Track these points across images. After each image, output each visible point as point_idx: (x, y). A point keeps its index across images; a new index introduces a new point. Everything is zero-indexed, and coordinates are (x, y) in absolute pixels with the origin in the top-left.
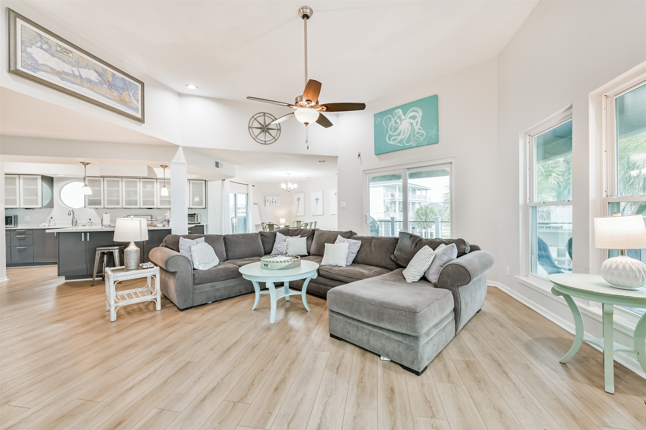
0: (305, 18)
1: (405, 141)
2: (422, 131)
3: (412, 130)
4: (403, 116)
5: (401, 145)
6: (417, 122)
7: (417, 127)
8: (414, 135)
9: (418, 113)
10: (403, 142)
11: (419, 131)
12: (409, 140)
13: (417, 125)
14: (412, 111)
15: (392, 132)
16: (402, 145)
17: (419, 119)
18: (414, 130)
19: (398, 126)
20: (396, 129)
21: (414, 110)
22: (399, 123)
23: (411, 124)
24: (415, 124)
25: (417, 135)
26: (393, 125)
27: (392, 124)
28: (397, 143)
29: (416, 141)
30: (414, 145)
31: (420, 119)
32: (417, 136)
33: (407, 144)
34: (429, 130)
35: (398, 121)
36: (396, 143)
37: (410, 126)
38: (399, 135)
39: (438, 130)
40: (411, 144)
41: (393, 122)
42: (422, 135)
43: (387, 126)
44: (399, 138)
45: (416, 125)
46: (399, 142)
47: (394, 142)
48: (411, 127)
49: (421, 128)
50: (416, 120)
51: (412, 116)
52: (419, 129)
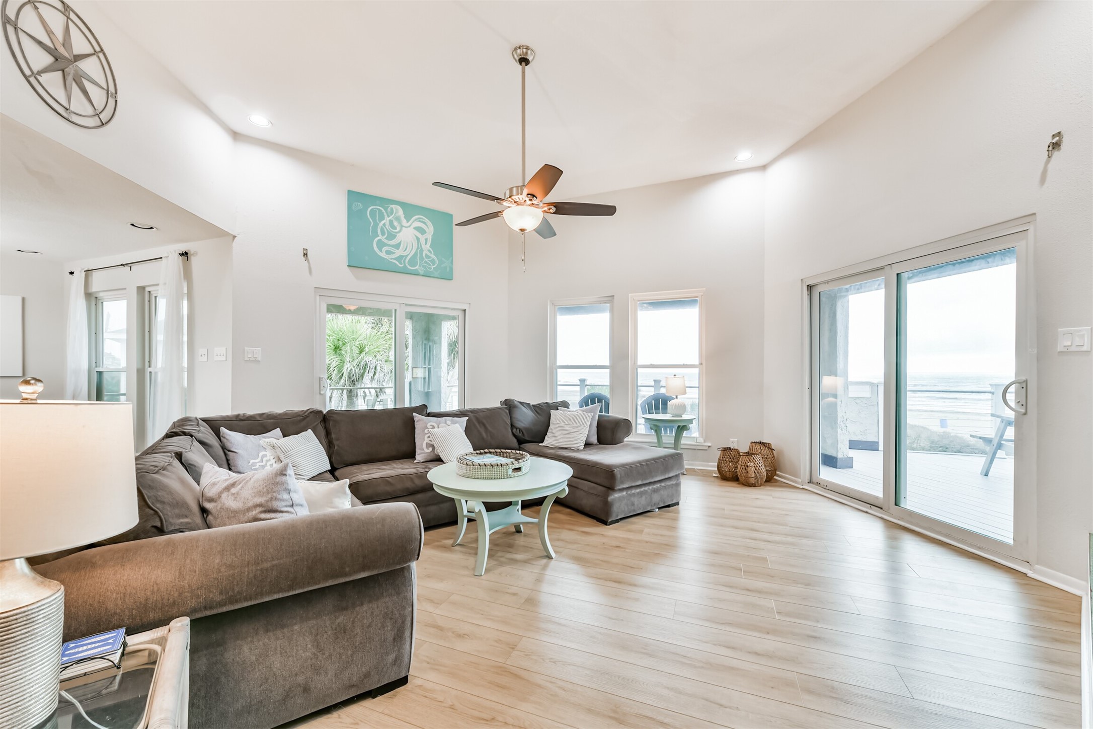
0: (523, 64)
1: (407, 261)
2: (433, 256)
3: (418, 248)
4: (405, 221)
5: (401, 266)
6: (426, 240)
7: (426, 247)
8: (422, 258)
9: (428, 227)
10: (404, 261)
11: (428, 254)
12: (413, 262)
13: (426, 244)
14: (419, 220)
15: (385, 238)
16: (403, 265)
17: (429, 235)
18: (422, 251)
19: (396, 232)
20: (391, 236)
21: (421, 220)
22: (398, 229)
23: (418, 239)
24: (423, 241)
25: (426, 258)
26: (387, 226)
27: (384, 224)
28: (394, 259)
29: (424, 267)
30: (422, 272)
31: (431, 238)
32: (426, 260)
33: (410, 266)
34: (443, 259)
35: (396, 224)
36: (392, 259)
37: (416, 241)
38: (397, 246)
39: (452, 262)
40: (416, 269)
41: (387, 220)
42: (433, 262)
43: (376, 225)
44: (398, 253)
45: (424, 243)
46: (397, 259)
47: (387, 255)
48: (417, 244)
49: (432, 250)
50: (425, 236)
51: (419, 227)
52: (429, 251)
